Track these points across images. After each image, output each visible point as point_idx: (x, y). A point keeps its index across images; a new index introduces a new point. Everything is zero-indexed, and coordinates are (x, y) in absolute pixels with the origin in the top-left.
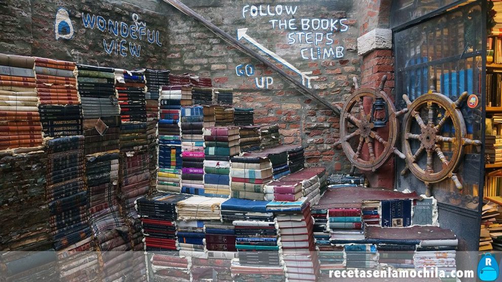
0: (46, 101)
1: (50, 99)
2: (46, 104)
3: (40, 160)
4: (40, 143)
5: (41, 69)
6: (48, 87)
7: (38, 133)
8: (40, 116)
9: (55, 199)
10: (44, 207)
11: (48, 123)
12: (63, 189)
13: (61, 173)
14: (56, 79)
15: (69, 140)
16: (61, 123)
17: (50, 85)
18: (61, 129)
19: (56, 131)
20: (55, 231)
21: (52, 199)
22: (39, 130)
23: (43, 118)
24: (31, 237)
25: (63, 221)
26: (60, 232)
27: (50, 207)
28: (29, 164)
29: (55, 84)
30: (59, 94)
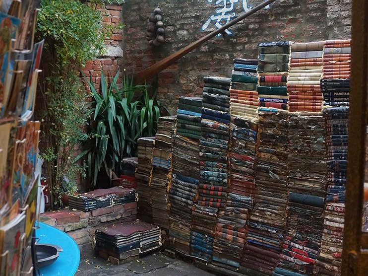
0: (327, 76)
1: (332, 74)
2: (328, 78)
3: (319, 123)
4: (320, 110)
5: (328, 50)
6: (333, 64)
7: (319, 101)
8: (321, 88)
9: (335, 159)
10: (323, 162)
11: (329, 94)
12: (342, 152)
13: (340, 137)
14: (340, 56)
15: (345, 110)
16: (341, 94)
17: (334, 62)
18: (341, 99)
19: (336, 101)
20: (332, 185)
21: (333, 158)
22: (321, 99)
23: (323, 90)
24: (310, 182)
25: (340, 180)
26: (335, 188)
27: (328, 164)
28: (310, 125)
29: (340, 61)
30: (341, 69)
